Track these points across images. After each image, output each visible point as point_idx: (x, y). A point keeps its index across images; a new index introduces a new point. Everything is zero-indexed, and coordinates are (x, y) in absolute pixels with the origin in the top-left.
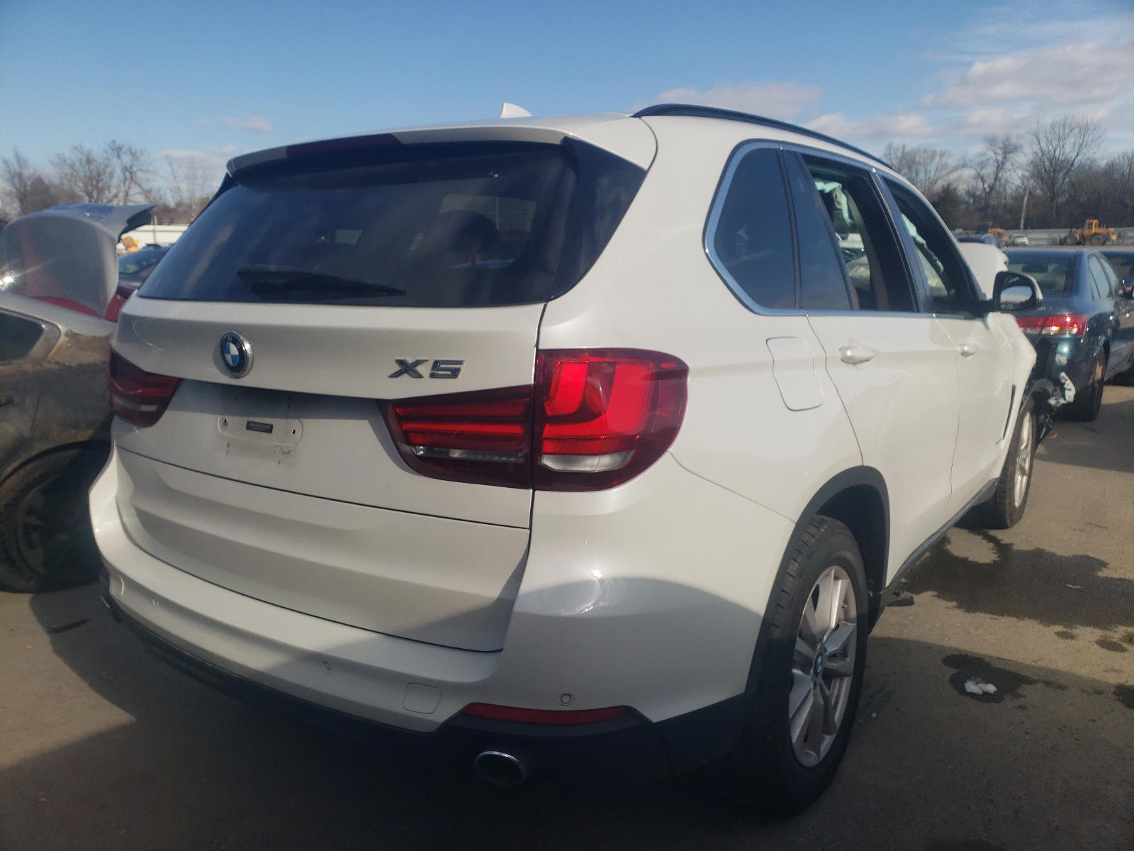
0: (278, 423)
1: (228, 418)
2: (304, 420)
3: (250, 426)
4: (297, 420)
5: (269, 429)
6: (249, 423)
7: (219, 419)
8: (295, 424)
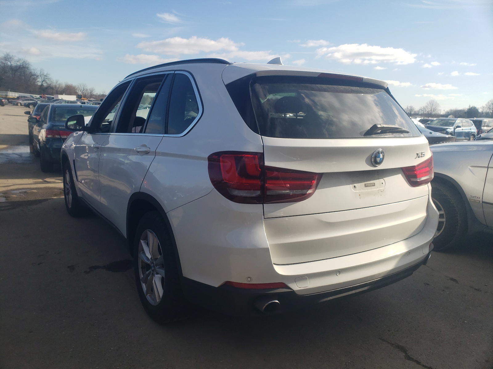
0: (376, 182)
1: (355, 185)
2: (384, 179)
3: (366, 186)
4: (382, 179)
5: (374, 185)
6: (365, 184)
7: (351, 186)
8: (381, 180)
